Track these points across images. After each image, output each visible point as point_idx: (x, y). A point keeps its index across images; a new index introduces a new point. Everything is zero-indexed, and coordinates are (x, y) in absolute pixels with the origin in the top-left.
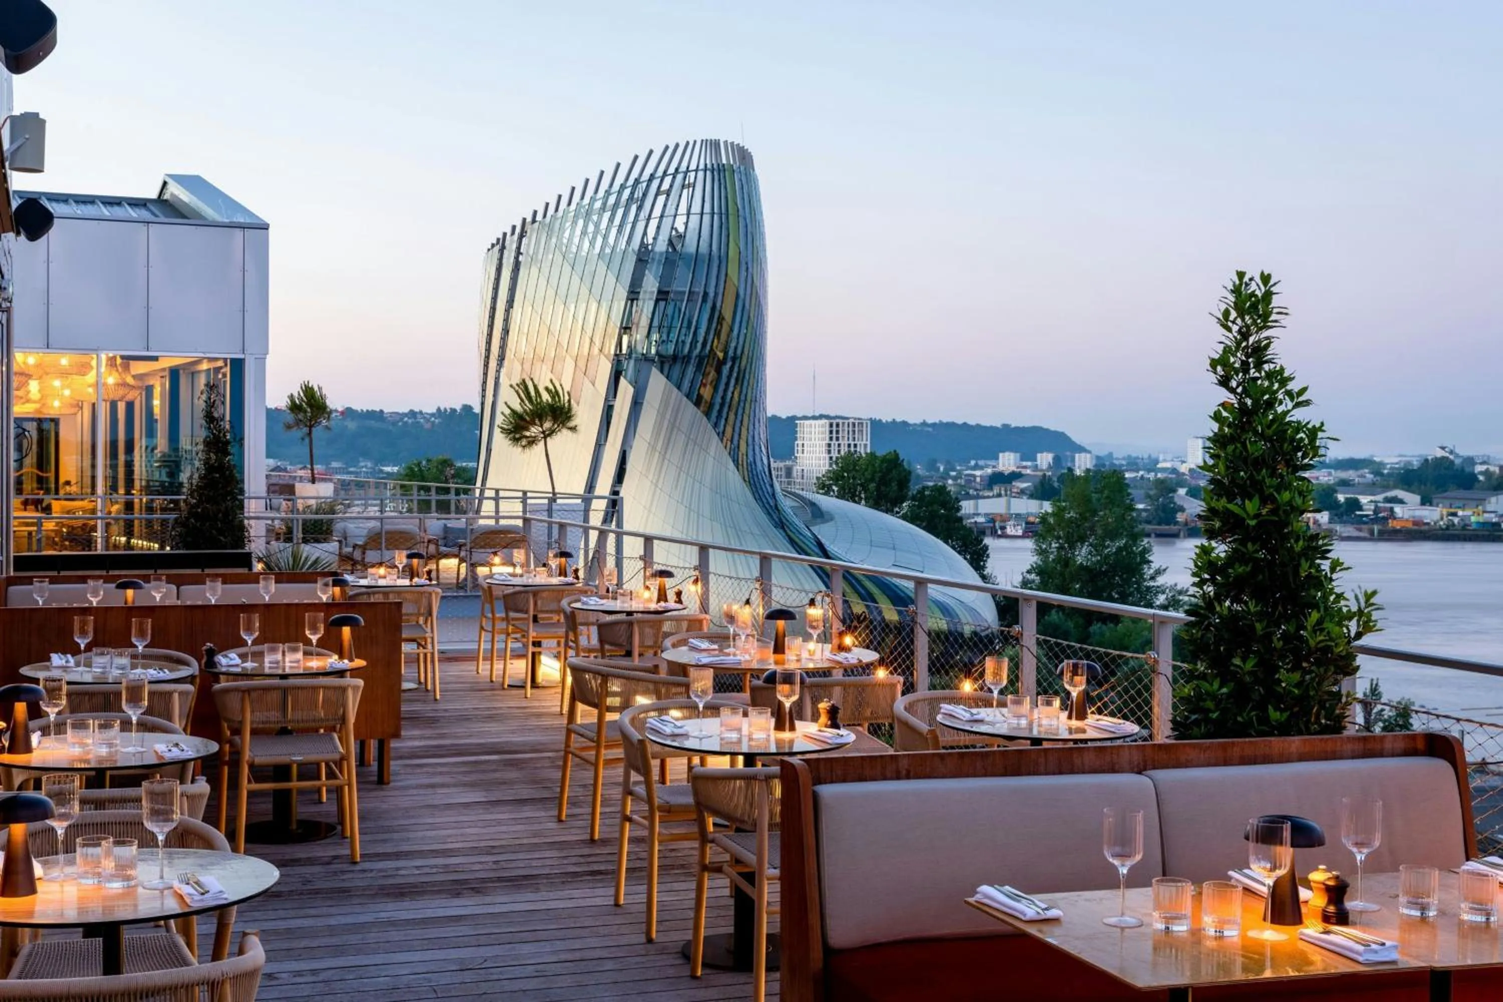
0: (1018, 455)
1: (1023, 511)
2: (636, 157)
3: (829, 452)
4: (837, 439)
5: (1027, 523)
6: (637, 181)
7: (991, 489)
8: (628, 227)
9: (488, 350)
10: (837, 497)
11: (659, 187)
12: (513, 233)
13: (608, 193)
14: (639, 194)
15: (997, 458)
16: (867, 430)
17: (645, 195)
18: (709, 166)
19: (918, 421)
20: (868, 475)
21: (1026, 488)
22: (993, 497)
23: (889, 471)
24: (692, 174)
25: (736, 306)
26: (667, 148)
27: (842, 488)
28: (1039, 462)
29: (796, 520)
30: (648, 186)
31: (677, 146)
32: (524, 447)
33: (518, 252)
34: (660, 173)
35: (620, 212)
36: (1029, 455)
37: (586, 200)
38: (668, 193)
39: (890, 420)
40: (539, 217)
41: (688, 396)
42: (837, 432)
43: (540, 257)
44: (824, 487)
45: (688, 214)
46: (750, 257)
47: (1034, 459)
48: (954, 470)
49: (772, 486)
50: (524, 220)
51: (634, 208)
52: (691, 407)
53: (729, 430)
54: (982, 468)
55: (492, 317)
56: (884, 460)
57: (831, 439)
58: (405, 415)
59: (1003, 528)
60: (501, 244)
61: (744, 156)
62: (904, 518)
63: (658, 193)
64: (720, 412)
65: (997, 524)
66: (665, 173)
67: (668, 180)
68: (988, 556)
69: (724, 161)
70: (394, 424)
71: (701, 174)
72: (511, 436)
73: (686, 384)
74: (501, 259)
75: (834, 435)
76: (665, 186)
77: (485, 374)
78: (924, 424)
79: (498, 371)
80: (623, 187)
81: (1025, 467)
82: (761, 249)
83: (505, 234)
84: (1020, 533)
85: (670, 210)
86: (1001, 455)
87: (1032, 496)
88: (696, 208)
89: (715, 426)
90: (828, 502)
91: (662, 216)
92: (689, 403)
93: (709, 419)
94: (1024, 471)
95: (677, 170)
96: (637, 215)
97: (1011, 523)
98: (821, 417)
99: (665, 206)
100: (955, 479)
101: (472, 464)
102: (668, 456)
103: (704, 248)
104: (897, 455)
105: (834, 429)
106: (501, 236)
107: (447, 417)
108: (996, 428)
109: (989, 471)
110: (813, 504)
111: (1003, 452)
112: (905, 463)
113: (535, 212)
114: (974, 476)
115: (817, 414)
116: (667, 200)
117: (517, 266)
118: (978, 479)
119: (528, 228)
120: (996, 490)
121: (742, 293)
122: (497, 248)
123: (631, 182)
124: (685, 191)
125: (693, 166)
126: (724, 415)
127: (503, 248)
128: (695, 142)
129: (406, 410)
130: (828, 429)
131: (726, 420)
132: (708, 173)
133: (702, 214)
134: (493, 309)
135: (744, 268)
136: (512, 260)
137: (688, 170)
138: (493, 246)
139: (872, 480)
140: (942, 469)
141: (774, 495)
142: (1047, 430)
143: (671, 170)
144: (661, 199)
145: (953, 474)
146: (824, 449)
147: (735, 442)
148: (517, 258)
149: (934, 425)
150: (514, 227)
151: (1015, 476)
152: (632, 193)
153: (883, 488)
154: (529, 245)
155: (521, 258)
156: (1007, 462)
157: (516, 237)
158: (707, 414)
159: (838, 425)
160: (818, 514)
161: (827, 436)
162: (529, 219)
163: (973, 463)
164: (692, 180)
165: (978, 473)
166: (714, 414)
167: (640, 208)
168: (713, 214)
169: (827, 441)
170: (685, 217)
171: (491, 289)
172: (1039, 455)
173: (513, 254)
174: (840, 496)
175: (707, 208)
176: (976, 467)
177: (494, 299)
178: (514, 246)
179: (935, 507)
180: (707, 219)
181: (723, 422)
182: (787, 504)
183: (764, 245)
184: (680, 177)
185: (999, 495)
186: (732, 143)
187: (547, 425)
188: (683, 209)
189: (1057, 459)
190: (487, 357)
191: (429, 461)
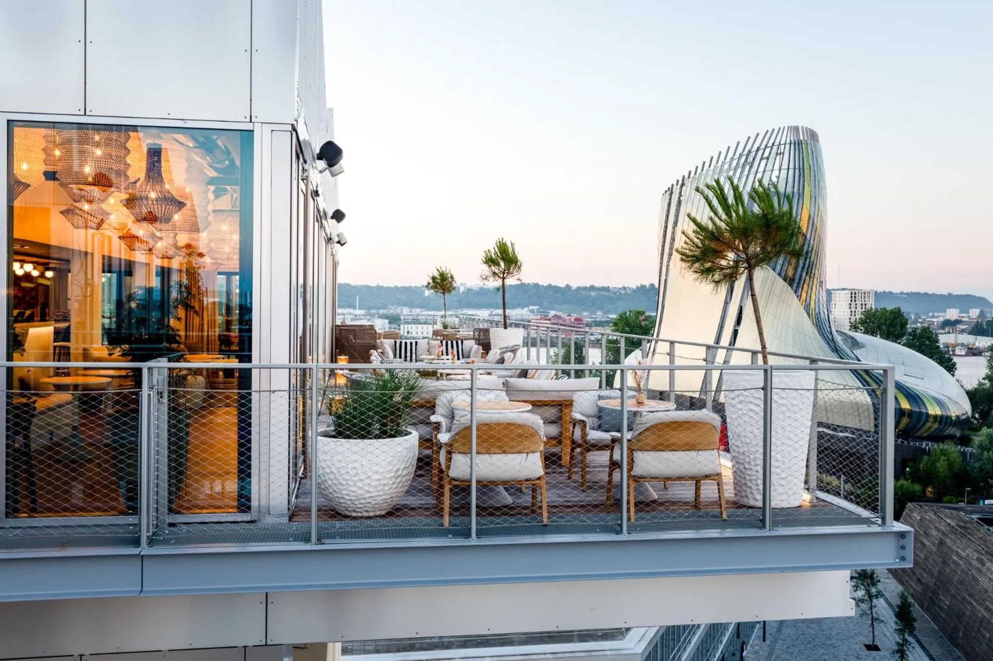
0: (958, 310)
1: (965, 342)
2: (749, 138)
3: (850, 308)
4: (855, 301)
5: (969, 349)
6: (750, 151)
7: (944, 329)
8: (744, 178)
9: (663, 250)
10: (864, 333)
11: (763, 154)
12: (677, 184)
13: (732, 159)
14: (750, 159)
15: (945, 312)
16: (872, 296)
17: (754, 159)
18: (793, 141)
19: (899, 291)
20: (882, 321)
21: (966, 329)
22: (945, 333)
23: (895, 318)
24: (783, 146)
25: (808, 222)
26: (767, 131)
27: (866, 329)
28: (970, 314)
29: (845, 347)
30: (756, 154)
31: (773, 130)
32: (717, 282)
33: (680, 195)
34: (763, 146)
35: (739, 170)
36: (964, 311)
37: (720, 164)
38: (768, 158)
39: (882, 291)
40: (692, 175)
41: (779, 275)
42: (855, 297)
43: (692, 197)
44: (854, 327)
45: (780, 169)
46: (817, 193)
47: (968, 313)
48: (920, 318)
49: (830, 327)
50: (684, 176)
51: (747, 168)
52: (781, 280)
53: (804, 295)
54: (937, 317)
55: (665, 232)
56: (892, 312)
57: (851, 301)
58: (621, 289)
59: (954, 351)
60: (671, 191)
61: (813, 135)
62: (904, 345)
63: (761, 159)
64: (798, 284)
65: (950, 349)
66: (766, 146)
67: (768, 150)
68: (956, 369)
69: (802, 138)
70: (615, 293)
71: (788, 146)
72: (697, 265)
73: (778, 268)
74: (670, 199)
75: (853, 299)
76: (766, 155)
77: (661, 263)
78: (902, 293)
79: (668, 262)
80: (741, 155)
81: (963, 317)
82: (823, 189)
83: (673, 185)
84: (963, 353)
85: (769, 167)
86: (948, 310)
87: (970, 333)
88: (785, 166)
89: (796, 292)
90: (860, 336)
91: (764, 171)
92: (780, 279)
93: (792, 287)
94: (963, 319)
95: (773, 144)
96: (749, 171)
97: (958, 347)
98: (843, 289)
99: (766, 165)
100: (921, 323)
101: (654, 314)
102: (767, 309)
103: (789, 190)
104: (899, 309)
105: (853, 295)
106: (670, 186)
107: (642, 289)
108: (944, 296)
109: (942, 319)
110: (852, 338)
111: (949, 308)
112: (905, 315)
113: (690, 172)
114: (933, 322)
115: (841, 288)
116: (767, 161)
117: (679, 202)
118: (936, 324)
119: (686, 182)
120: (947, 329)
121: (812, 215)
122: (668, 193)
123: (746, 152)
124: (778, 157)
125: (783, 142)
126: (801, 285)
127: (672, 192)
128: (784, 128)
129: (621, 286)
130: (850, 295)
131: (802, 288)
132: (792, 145)
133: (788, 169)
134: (666, 227)
135: (813, 199)
136: (677, 199)
137: (780, 144)
138: (666, 192)
139: (885, 324)
140: (913, 317)
141: (831, 332)
142: (975, 296)
143: (770, 144)
144: (764, 162)
145: (920, 320)
146: (848, 306)
147: (808, 301)
148: (679, 198)
149: (907, 294)
150: (678, 181)
151: (958, 322)
152: (747, 159)
153: (891, 329)
154: (686, 191)
155: (682, 198)
156: (952, 314)
157: (679, 186)
158: (791, 285)
159: (855, 293)
160: (855, 344)
161: (850, 299)
162: (686, 177)
163: (931, 314)
164: (782, 151)
165: (935, 320)
166: (795, 285)
167: (751, 167)
168: (795, 169)
169: (850, 302)
170: (778, 171)
171: (665, 217)
172: (971, 310)
173: (677, 196)
174: (866, 332)
175: (792, 166)
176: (933, 317)
177: (667, 221)
178: (678, 191)
179: (923, 340)
180: (791, 171)
181: (800, 289)
182: (838, 339)
183: (825, 187)
184: (775, 148)
185: (949, 333)
186: (806, 128)
187: (755, 248)
188: (777, 167)
189: (982, 313)
190: (662, 254)
191: (630, 312)
